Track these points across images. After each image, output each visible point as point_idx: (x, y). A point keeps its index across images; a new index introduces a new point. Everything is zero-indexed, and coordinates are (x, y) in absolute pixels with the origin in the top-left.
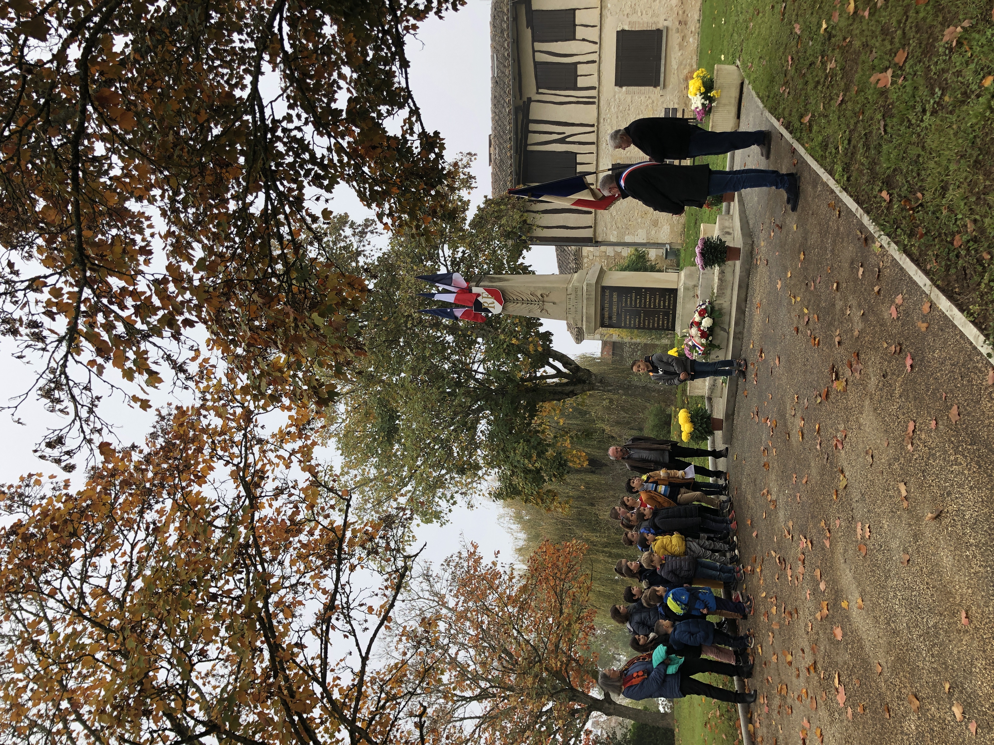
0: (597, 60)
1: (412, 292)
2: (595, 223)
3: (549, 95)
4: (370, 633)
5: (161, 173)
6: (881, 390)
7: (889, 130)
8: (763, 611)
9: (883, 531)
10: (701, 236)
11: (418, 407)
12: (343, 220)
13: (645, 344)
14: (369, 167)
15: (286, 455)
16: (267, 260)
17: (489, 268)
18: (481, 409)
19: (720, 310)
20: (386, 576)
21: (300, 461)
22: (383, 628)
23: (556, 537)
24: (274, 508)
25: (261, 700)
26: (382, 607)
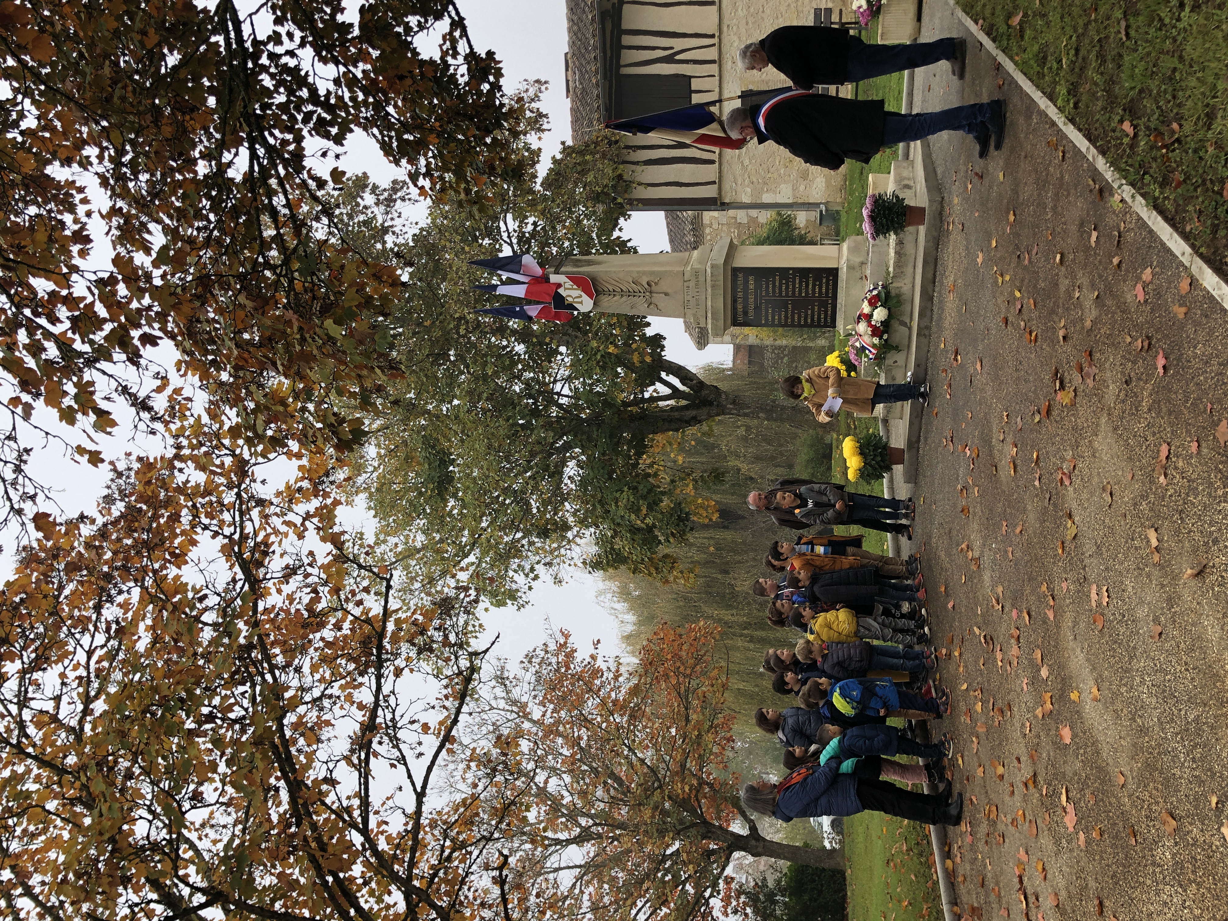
1: (464, 284)
2: (720, 177)
5: (97, 123)
6: (1123, 401)
7: (1132, 33)
8: (964, 708)
9: (1126, 595)
10: (870, 192)
11: (480, 446)
12: (361, 182)
13: (794, 348)
14: (396, 106)
15: (298, 521)
16: (256, 245)
17: (571, 245)
18: (567, 447)
19: (899, 296)
20: (445, 682)
21: (318, 529)
22: (444, 752)
23: (677, 618)
24: (284, 594)
25: (281, 857)
26: (441, 723)
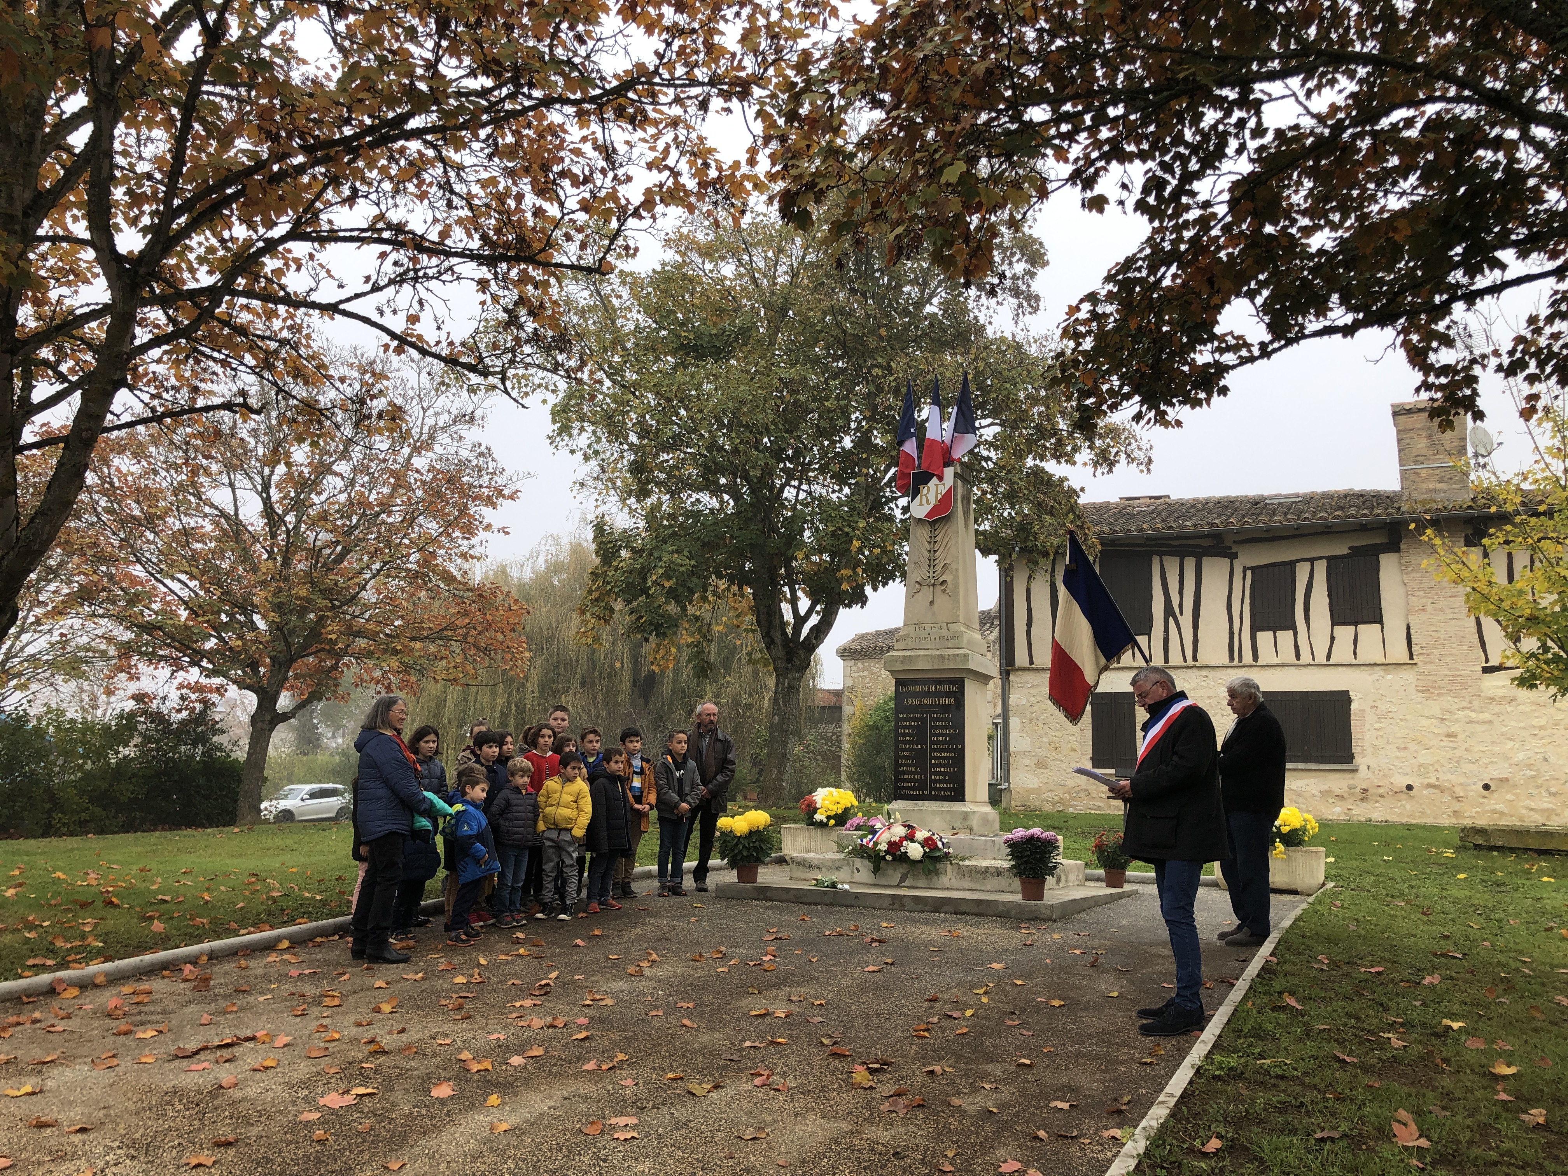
0: (1301, 662)
2: (1038, 670)
3: (1242, 587)
4: (375, 317)
6: (872, 1150)
7: (1327, 1146)
8: (455, 962)
9: (632, 1162)
10: (1059, 837)
12: (1038, 259)
15: (670, 162)
18: (736, 496)
19: (937, 872)
20: (470, 342)
21: (661, 185)
22: (386, 339)
24: (580, 146)
26: (420, 337)
